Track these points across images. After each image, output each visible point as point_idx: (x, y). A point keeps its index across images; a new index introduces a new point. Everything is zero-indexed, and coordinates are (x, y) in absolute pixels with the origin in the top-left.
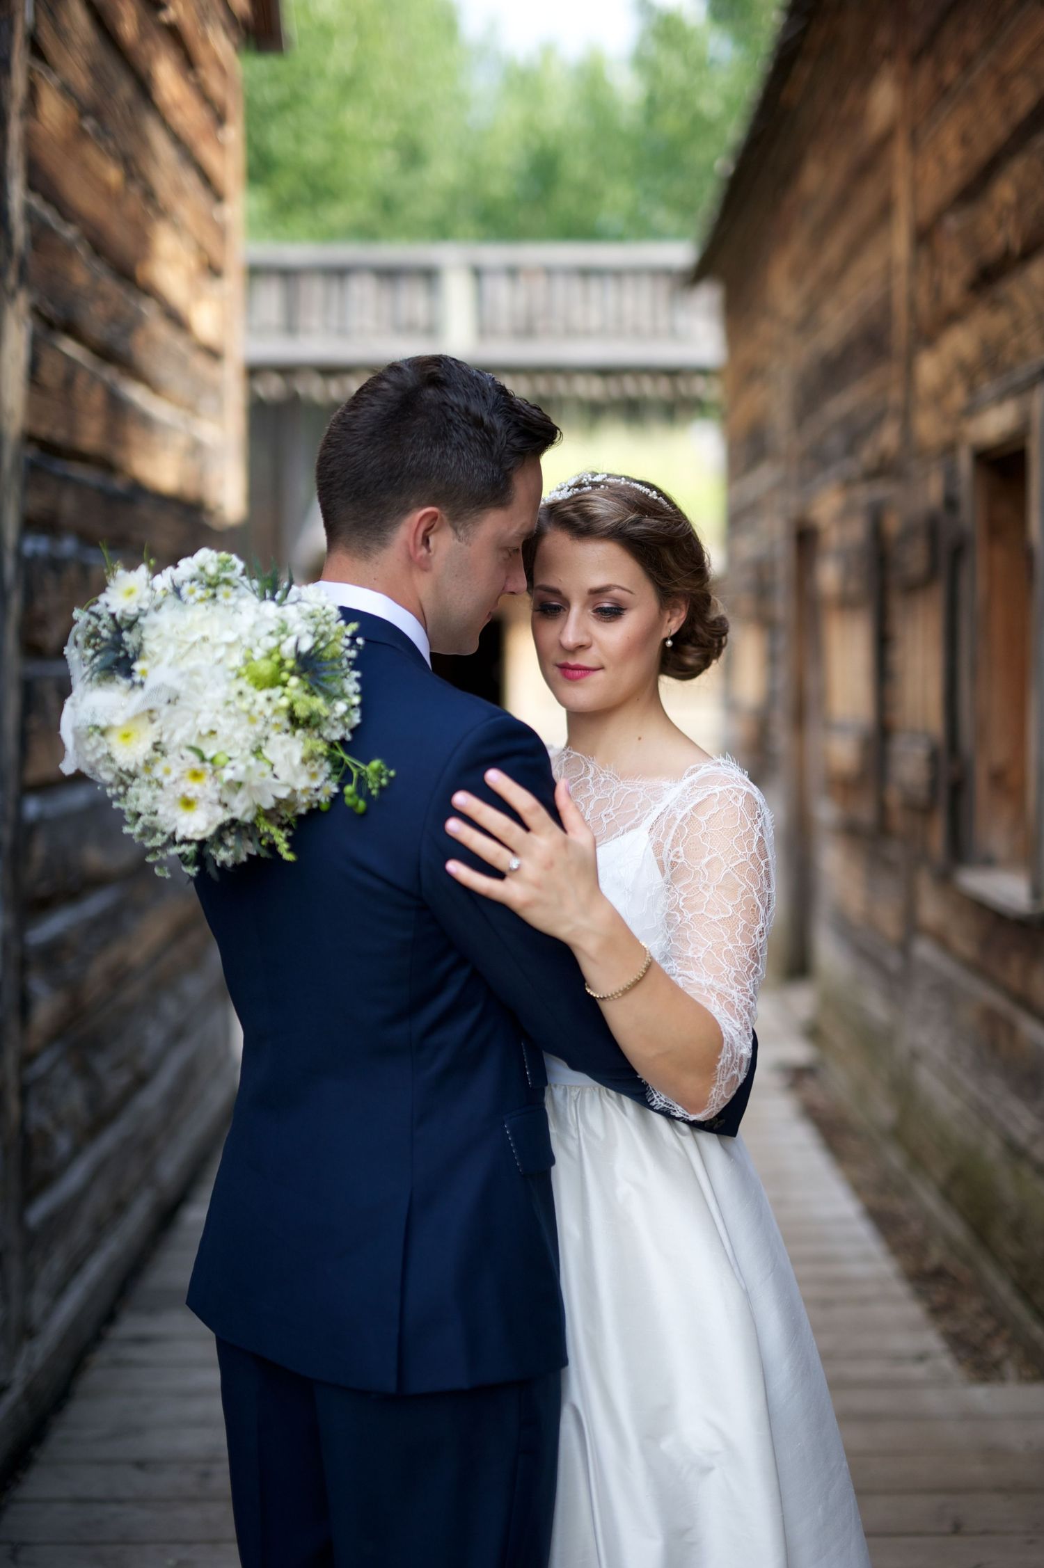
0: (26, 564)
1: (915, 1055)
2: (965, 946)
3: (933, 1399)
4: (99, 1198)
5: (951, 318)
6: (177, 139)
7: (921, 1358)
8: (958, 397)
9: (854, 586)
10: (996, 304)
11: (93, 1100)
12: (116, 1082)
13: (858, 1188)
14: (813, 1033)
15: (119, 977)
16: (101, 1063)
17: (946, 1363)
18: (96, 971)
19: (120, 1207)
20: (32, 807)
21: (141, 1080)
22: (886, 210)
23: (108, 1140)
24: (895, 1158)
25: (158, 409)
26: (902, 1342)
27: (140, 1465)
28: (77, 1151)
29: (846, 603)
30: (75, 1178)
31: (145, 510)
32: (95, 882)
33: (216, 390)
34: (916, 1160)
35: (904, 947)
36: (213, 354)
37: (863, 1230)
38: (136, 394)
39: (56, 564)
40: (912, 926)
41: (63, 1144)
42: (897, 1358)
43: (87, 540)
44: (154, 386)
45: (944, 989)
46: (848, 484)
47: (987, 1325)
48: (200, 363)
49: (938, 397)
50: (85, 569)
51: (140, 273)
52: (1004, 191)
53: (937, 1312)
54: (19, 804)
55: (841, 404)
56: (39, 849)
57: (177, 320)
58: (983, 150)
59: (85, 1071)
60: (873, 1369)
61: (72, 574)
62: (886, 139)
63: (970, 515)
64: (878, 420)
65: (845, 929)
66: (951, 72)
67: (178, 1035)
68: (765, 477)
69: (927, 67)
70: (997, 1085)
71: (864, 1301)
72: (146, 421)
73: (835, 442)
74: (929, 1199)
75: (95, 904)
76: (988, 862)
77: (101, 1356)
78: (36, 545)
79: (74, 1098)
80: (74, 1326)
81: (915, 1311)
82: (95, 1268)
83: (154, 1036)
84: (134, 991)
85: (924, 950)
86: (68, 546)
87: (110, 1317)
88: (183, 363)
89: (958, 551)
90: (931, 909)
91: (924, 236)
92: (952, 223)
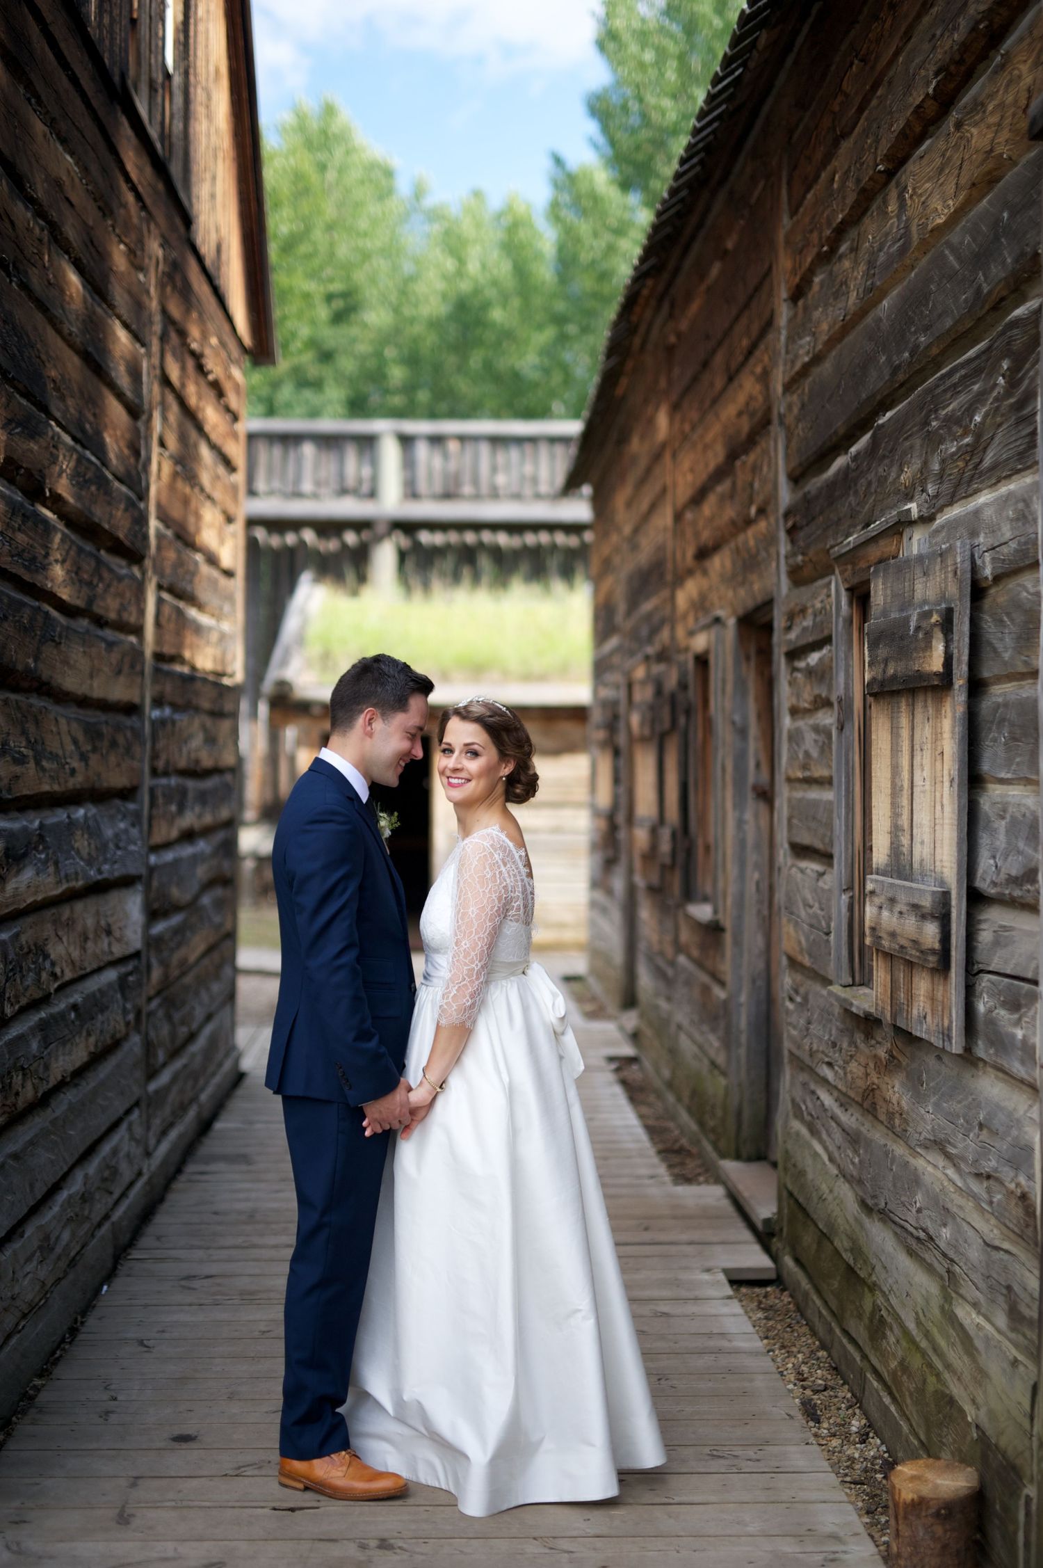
0: (153, 723)
1: (679, 1027)
2: (695, 953)
3: (654, 1191)
4: (173, 1097)
5: (690, 572)
6: (214, 447)
7: (652, 1177)
8: (691, 620)
9: (647, 732)
10: (705, 573)
11: (173, 1035)
12: (183, 1031)
13: (641, 1117)
14: (635, 1037)
15: (185, 968)
16: (177, 1016)
17: (668, 1179)
18: (176, 958)
19: (183, 1108)
20: (153, 859)
21: (192, 1037)
22: (664, 490)
23: (178, 1064)
24: (671, 1098)
25: (204, 619)
26: (644, 1171)
27: (216, 1213)
28: (164, 1065)
29: (643, 740)
30: (164, 1078)
31: (198, 685)
32: (177, 908)
33: (230, 598)
34: (679, 1099)
35: (672, 963)
36: (229, 574)
37: (640, 1132)
38: (193, 613)
39: (162, 722)
40: (679, 948)
41: (161, 1056)
42: (639, 1177)
43: (176, 707)
44: (200, 607)
45: (688, 983)
46: (647, 658)
47: (699, 1170)
48: (223, 581)
49: (685, 617)
50: (174, 723)
51: (198, 540)
52: (708, 508)
53: (670, 1167)
54: (147, 858)
55: (647, 606)
56: (155, 884)
57: (212, 560)
58: (699, 483)
59: (169, 1017)
60: (625, 1181)
61: (169, 727)
62: (664, 446)
63: (693, 694)
64: (663, 622)
65: (650, 959)
66: (687, 427)
67: (209, 1017)
68: (613, 642)
69: (678, 417)
70: (705, 1028)
71: (629, 1157)
72: (198, 629)
73: (644, 632)
74: (685, 1117)
75: (176, 920)
76: (705, 899)
77: (183, 1178)
78: (156, 714)
79: (165, 1030)
80: (165, 1162)
81: (656, 1160)
82: (173, 1134)
83: (199, 1013)
84: (188, 980)
85: (682, 959)
86: (167, 711)
87: (179, 1171)
88: (214, 583)
89: (688, 712)
90: (685, 935)
91: (678, 517)
92: (689, 516)
